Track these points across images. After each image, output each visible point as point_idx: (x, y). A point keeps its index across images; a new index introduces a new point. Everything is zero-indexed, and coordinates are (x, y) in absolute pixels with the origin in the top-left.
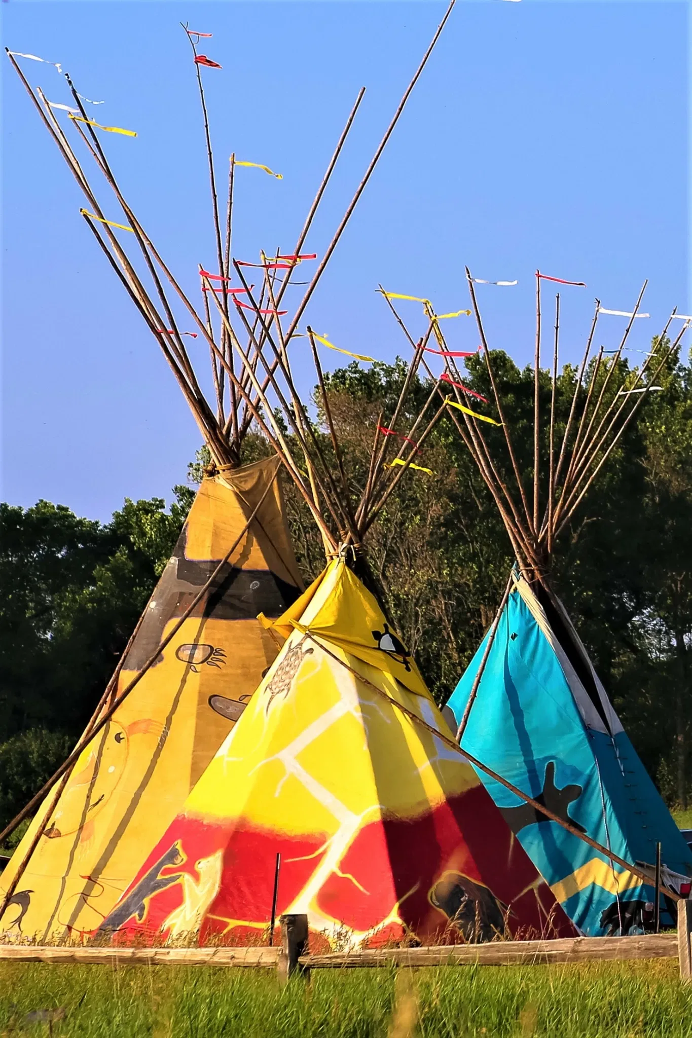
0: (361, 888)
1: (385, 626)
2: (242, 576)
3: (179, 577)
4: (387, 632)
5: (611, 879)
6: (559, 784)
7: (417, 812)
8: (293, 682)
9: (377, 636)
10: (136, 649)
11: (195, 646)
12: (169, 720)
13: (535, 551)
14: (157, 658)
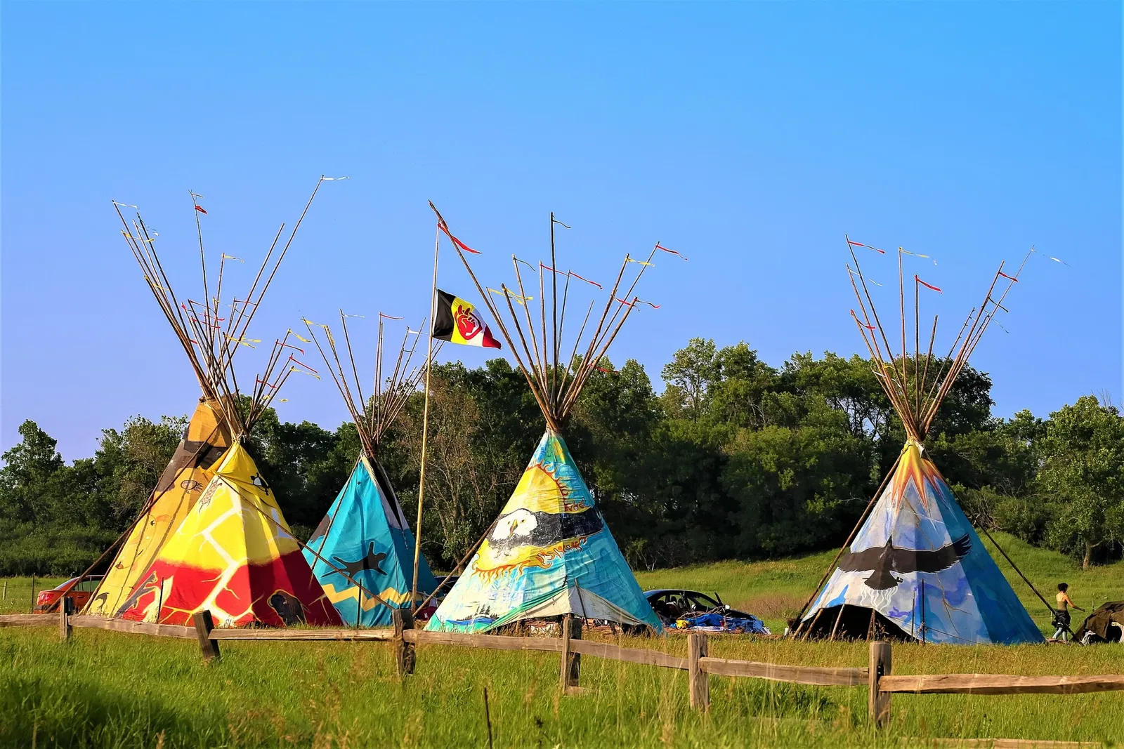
0: (236, 596)
1: (257, 474)
2: (213, 449)
3: (184, 449)
4: (258, 477)
5: (397, 597)
6: (375, 552)
7: (265, 561)
8: (212, 498)
9: (253, 478)
10: (162, 483)
11: (189, 481)
12: (175, 515)
13: (371, 444)
14: (171, 486)
